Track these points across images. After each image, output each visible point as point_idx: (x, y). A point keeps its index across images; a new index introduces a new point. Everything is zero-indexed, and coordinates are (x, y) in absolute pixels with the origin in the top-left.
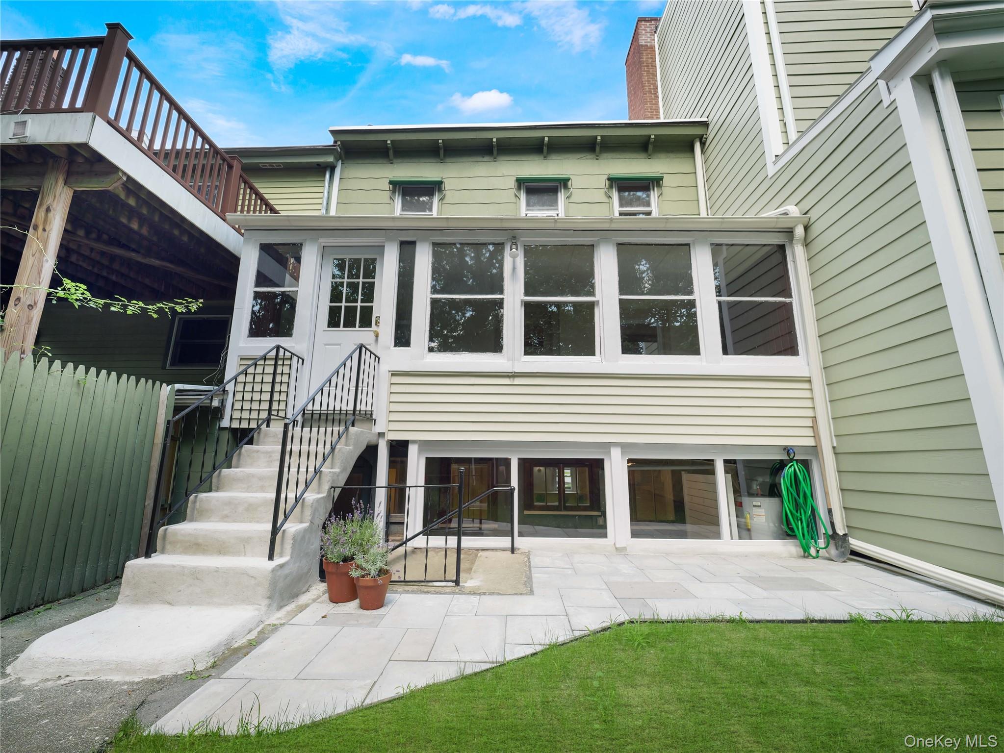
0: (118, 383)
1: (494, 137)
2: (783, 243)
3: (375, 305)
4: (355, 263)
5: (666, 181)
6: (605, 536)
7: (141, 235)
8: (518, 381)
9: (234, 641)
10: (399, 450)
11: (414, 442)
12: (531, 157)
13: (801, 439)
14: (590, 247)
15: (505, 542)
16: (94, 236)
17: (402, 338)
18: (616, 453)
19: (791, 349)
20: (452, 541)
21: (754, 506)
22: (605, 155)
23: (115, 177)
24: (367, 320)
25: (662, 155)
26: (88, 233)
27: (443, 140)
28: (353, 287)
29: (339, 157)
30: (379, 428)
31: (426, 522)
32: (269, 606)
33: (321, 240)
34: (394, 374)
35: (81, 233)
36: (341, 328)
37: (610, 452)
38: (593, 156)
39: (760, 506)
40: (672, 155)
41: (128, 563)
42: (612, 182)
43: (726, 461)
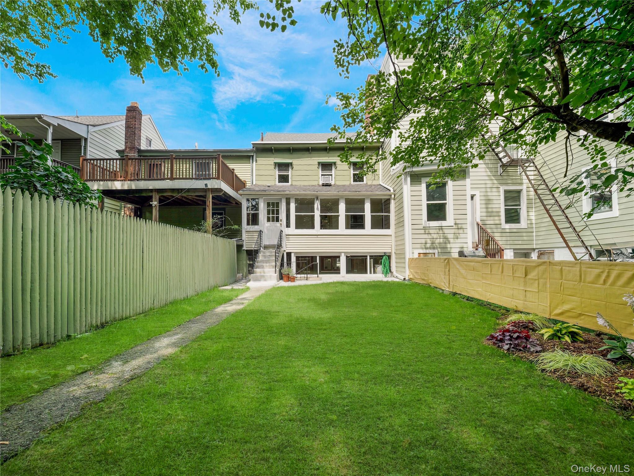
1: (310, 146)
2: (390, 198)
3: (280, 216)
4: (273, 204)
6: (339, 273)
8: (319, 237)
10: (289, 254)
11: (293, 252)
12: (322, 152)
13: (387, 250)
14: (338, 199)
15: (316, 276)
17: (288, 226)
18: (343, 254)
19: (388, 228)
20: (306, 275)
21: (378, 267)
23: (222, 192)
24: (277, 220)
27: (292, 147)
28: (273, 211)
29: (254, 152)
30: (284, 249)
31: (297, 271)
33: (263, 197)
34: (287, 235)
36: (271, 222)
37: (341, 254)
42: (351, 163)
43: (370, 256)
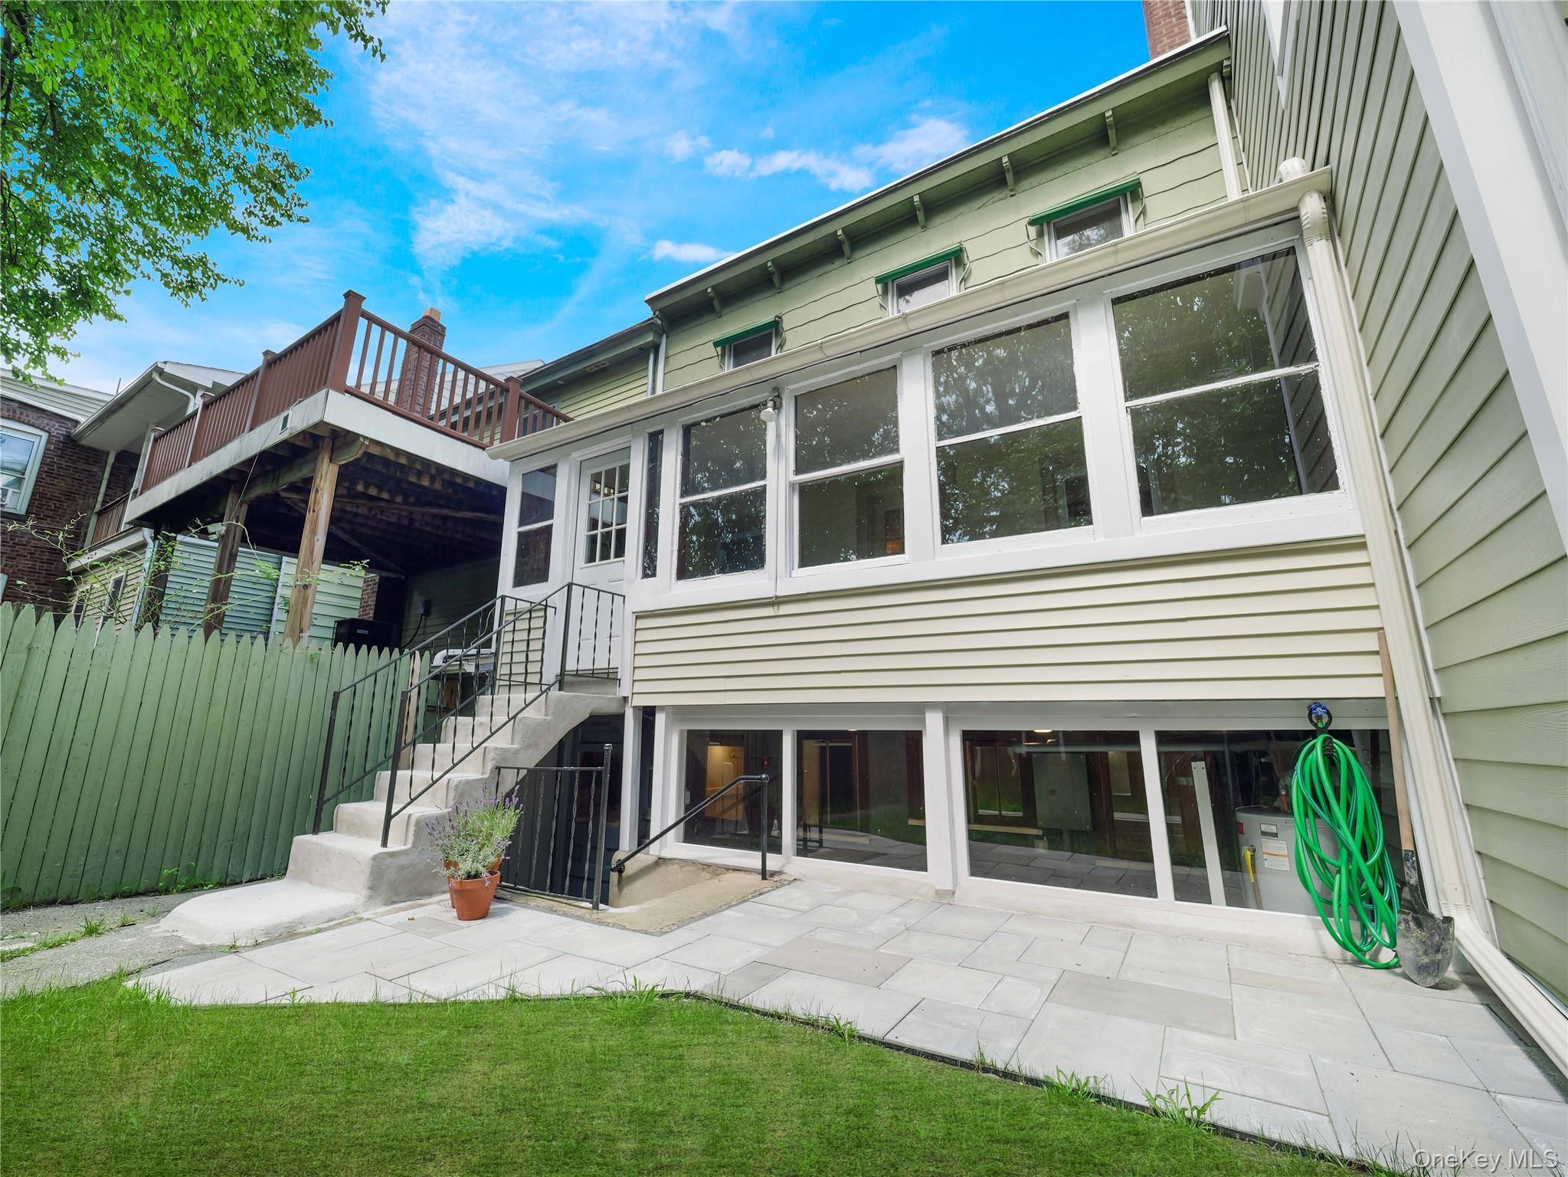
0: (357, 655)
1: (838, 228)
2: (1290, 245)
3: (628, 525)
4: (610, 474)
5: (1148, 185)
7: (436, 492)
8: (785, 609)
9: (302, 926)
11: (663, 708)
12: (901, 236)
13: (1345, 684)
14: (891, 370)
16: (412, 499)
17: (649, 569)
18: (936, 721)
21: (1264, 833)
22: (1025, 184)
23: (358, 444)
24: (620, 547)
25: (1140, 138)
26: (406, 497)
27: (773, 261)
29: (660, 331)
30: (625, 690)
32: (370, 898)
33: (574, 455)
34: (639, 616)
35: (399, 499)
36: (612, 559)
37: (925, 718)
38: (1006, 192)
39: (1275, 835)
40: (1162, 130)
41: (297, 839)
42: (1042, 225)
43: (1162, 738)
